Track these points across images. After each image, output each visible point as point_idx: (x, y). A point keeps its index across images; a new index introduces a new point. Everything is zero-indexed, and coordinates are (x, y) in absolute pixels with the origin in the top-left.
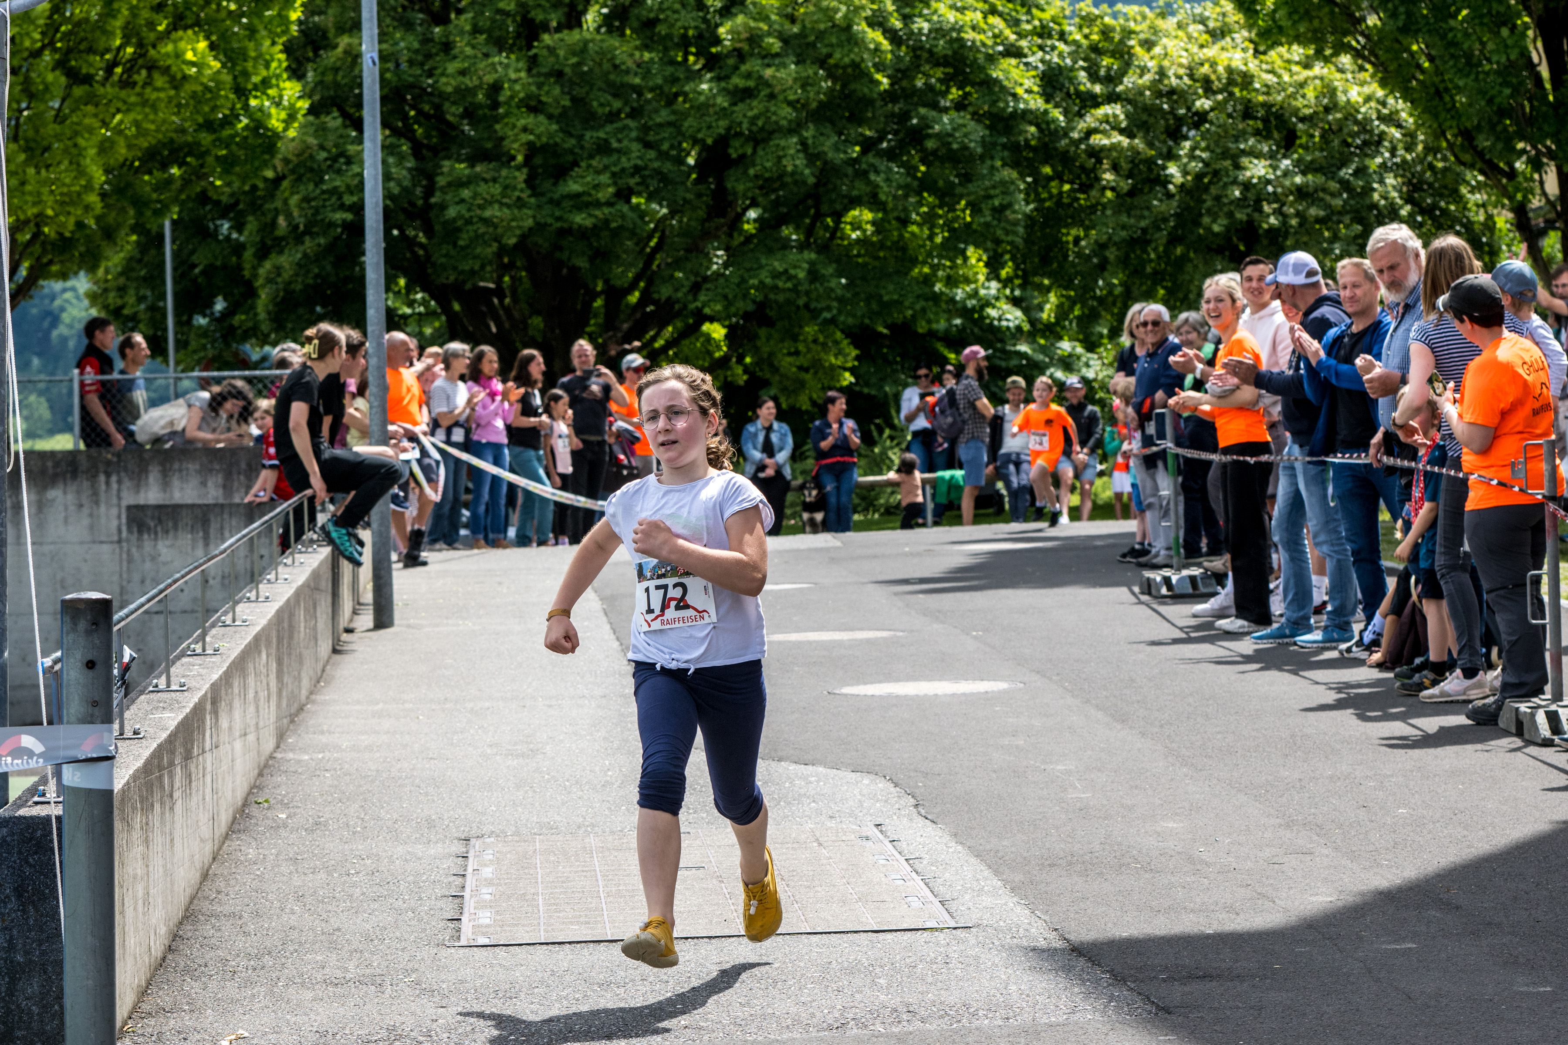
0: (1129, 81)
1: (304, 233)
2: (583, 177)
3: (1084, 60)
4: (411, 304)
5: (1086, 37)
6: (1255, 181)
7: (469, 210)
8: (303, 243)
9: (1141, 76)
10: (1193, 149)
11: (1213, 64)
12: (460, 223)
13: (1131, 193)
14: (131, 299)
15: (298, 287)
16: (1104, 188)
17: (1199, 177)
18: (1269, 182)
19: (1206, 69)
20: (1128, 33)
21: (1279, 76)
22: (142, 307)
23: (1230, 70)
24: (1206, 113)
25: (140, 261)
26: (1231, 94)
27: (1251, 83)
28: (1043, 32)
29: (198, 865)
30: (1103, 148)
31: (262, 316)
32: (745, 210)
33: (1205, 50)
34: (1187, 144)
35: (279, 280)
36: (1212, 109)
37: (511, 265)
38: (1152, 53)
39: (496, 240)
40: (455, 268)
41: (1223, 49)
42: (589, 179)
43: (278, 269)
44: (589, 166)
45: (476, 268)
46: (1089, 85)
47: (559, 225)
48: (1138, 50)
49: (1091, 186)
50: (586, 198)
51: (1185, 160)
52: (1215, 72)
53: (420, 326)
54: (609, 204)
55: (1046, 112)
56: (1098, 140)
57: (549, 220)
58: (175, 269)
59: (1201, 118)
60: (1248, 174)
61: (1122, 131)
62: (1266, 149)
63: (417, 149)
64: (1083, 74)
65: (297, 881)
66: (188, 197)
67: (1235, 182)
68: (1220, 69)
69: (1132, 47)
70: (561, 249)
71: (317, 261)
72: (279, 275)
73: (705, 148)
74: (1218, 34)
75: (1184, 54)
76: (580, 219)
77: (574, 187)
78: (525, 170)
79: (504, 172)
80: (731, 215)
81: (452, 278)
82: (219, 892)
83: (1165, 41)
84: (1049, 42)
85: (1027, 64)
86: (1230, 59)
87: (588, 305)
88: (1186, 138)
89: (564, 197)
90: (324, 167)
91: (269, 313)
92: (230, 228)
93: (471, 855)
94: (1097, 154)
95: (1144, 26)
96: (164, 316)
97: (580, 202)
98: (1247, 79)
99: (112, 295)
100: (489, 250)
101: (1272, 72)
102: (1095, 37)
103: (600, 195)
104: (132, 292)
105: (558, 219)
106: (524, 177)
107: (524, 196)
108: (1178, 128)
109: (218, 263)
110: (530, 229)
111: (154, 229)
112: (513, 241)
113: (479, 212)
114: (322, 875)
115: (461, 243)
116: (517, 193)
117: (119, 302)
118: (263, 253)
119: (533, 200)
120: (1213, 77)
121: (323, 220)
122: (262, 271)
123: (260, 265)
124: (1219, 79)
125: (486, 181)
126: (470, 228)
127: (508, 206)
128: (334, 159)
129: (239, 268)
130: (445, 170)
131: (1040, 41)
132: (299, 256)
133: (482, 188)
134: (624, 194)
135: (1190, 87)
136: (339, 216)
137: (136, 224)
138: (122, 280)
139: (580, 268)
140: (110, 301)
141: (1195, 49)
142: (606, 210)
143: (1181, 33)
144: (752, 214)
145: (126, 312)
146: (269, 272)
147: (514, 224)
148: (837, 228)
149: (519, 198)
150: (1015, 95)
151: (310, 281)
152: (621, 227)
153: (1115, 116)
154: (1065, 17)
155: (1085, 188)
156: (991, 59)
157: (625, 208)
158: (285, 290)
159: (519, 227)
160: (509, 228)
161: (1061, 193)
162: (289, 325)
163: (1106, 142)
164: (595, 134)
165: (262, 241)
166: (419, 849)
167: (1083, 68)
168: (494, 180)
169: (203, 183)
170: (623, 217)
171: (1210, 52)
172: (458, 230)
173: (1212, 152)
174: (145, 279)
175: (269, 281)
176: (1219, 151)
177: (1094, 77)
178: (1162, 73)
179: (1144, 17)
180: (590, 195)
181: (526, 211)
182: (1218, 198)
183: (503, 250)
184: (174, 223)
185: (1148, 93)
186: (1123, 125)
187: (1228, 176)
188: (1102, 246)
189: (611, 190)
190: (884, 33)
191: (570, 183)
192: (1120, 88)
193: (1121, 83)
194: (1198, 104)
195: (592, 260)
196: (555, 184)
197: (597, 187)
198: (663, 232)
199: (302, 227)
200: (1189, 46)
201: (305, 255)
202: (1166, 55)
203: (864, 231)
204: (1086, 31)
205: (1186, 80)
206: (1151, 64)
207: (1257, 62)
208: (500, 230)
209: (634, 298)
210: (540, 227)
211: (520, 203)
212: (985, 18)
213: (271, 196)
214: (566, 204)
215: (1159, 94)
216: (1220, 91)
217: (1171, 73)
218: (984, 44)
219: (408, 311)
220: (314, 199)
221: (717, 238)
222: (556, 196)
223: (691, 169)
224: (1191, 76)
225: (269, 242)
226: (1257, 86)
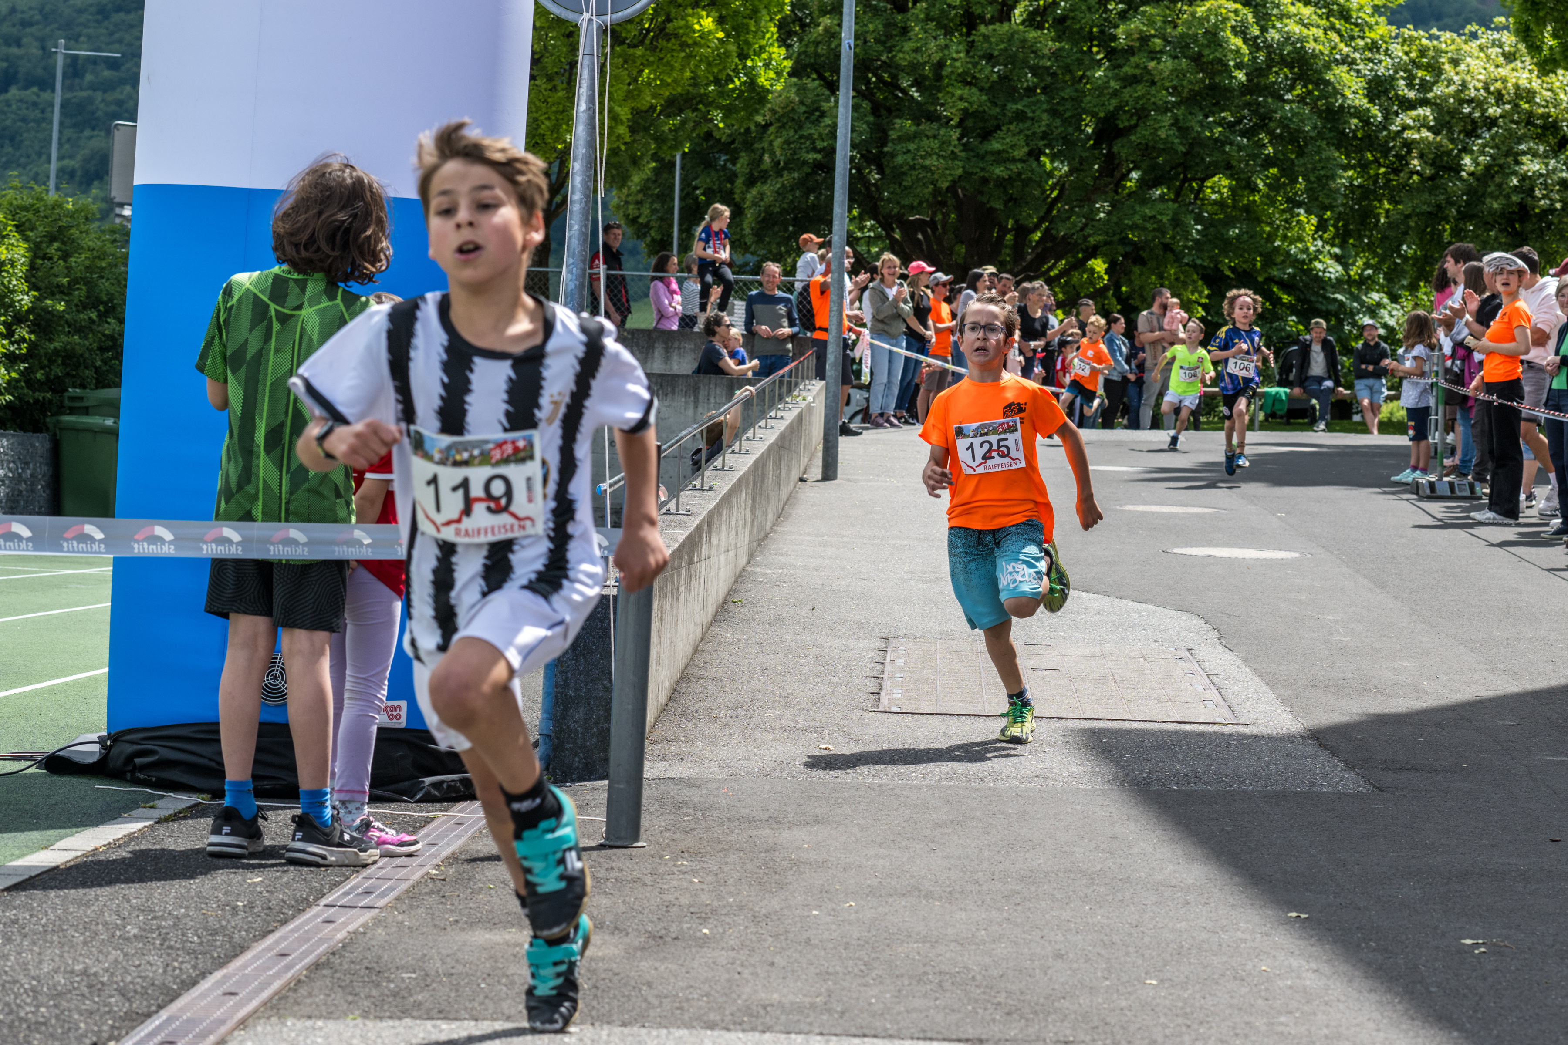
0: (1439, 90)
1: (783, 169)
2: (1003, 139)
3: (1405, 71)
4: (861, 229)
5: (1407, 53)
6: (1530, 174)
7: (913, 159)
8: (782, 176)
9: (1447, 87)
10: (1484, 146)
11: (1504, 81)
12: (905, 168)
13: (1432, 178)
14: (646, 211)
15: (777, 210)
16: (1413, 173)
17: (1488, 167)
18: (1541, 175)
19: (1499, 85)
20: (1439, 52)
21: (1556, 94)
22: (654, 217)
23: (1517, 87)
24: (1497, 119)
25: (655, 181)
26: (1517, 106)
27: (1534, 97)
28: (1374, 47)
29: (692, 642)
30: (1414, 141)
31: (747, 231)
32: (1130, 171)
33: (1500, 70)
34: (1480, 141)
35: (762, 204)
36: (1501, 116)
37: (943, 204)
38: (1458, 69)
39: (932, 183)
40: (898, 203)
41: (1513, 70)
42: (1008, 140)
43: (762, 195)
44: (1009, 130)
45: (915, 204)
46: (1406, 91)
47: (982, 174)
48: (1447, 67)
49: (1401, 171)
50: (1005, 155)
51: (1476, 154)
52: (1505, 88)
53: (868, 246)
54: (1022, 161)
55: (1368, 110)
56: (1408, 134)
57: (975, 170)
58: (682, 190)
59: (1492, 122)
60: (1525, 168)
61: (1430, 129)
62: (1541, 149)
63: (876, 109)
64: (1402, 82)
65: (762, 659)
66: (698, 135)
67: (1515, 173)
68: (1509, 85)
69: (1443, 64)
70: (982, 193)
71: (792, 190)
72: (762, 200)
73: (1099, 121)
74: (1510, 57)
75: (1483, 71)
76: (999, 171)
77: (996, 146)
78: (959, 131)
79: (942, 132)
80: (1117, 175)
81: (895, 211)
82: (705, 663)
83: (1468, 59)
84: (1377, 56)
85: (1358, 71)
86: (1519, 78)
87: (1001, 238)
88: (1479, 137)
89: (987, 152)
90: (803, 119)
91: (752, 229)
92: (726, 161)
93: (889, 649)
94: (1409, 145)
95: (1453, 47)
96: (671, 226)
97: (1001, 157)
98: (1530, 95)
99: (631, 207)
100: (926, 191)
101: (1550, 90)
102: (1413, 55)
103: (1016, 153)
104: (647, 205)
105: (983, 169)
106: (957, 135)
107: (956, 150)
108: (1474, 130)
109: (715, 187)
110: (960, 177)
111: (668, 158)
112: (945, 185)
113: (921, 161)
114: (780, 656)
115: (905, 183)
116: (951, 148)
117: (637, 213)
118: (751, 182)
119: (963, 154)
120: (1504, 92)
121: (798, 159)
122: (749, 196)
123: (748, 191)
124: (1509, 94)
125: (928, 137)
126: (914, 173)
127: (944, 158)
128: (811, 113)
129: (731, 192)
130: (897, 126)
131: (1370, 55)
132: (778, 186)
133: (925, 142)
134: (1035, 154)
135: (1485, 98)
136: (812, 156)
137: (655, 153)
138: (640, 196)
139: (997, 210)
140: (630, 211)
141: (1492, 68)
142: (1019, 166)
143: (1482, 55)
144: (1135, 175)
145: (641, 220)
146: (755, 197)
147: (947, 172)
148: (1201, 189)
149: (952, 152)
150: (1343, 96)
151: (785, 206)
152: (1030, 179)
153: (1425, 117)
154: (1391, 37)
155: (1396, 171)
156: (1327, 66)
157: (1035, 165)
158: (766, 211)
159: (950, 175)
160: (943, 175)
161: (1378, 174)
162: (767, 239)
163: (1416, 136)
164: (1015, 107)
165: (751, 173)
166: (851, 643)
167: (1402, 78)
168: (935, 137)
169: (710, 125)
170: (1032, 171)
171: (1503, 72)
172: (904, 174)
173: (1498, 149)
174: (658, 196)
175: (755, 204)
176: (1504, 149)
177: (1410, 86)
178: (1464, 85)
179: (1453, 41)
180: (1007, 152)
181: (956, 162)
182: (1500, 186)
183: (937, 191)
184: (684, 154)
185: (1452, 100)
186: (1432, 123)
187: (1509, 168)
188: (1408, 217)
189: (1026, 149)
190: (1245, 41)
191: (994, 142)
192: (1430, 95)
193: (1431, 90)
194: (1491, 111)
195: (1006, 204)
196: (981, 142)
197: (1013, 147)
198: (1064, 185)
199: (782, 163)
200: (1488, 66)
201: (783, 185)
202: (1469, 71)
203: (1221, 194)
204: (1406, 48)
205: (1482, 92)
206: (1456, 78)
207: (1539, 81)
208: (936, 176)
209: (1037, 236)
210: (967, 175)
211: (954, 156)
212: (1326, 34)
213: (761, 139)
214: (990, 158)
215: (1461, 102)
216: (1509, 103)
217: (1471, 86)
218: (1322, 54)
219: (859, 234)
220: (793, 142)
221: (1106, 193)
222: (982, 152)
223: (1089, 137)
224: (1487, 89)
225: (756, 174)
226: (1538, 100)
